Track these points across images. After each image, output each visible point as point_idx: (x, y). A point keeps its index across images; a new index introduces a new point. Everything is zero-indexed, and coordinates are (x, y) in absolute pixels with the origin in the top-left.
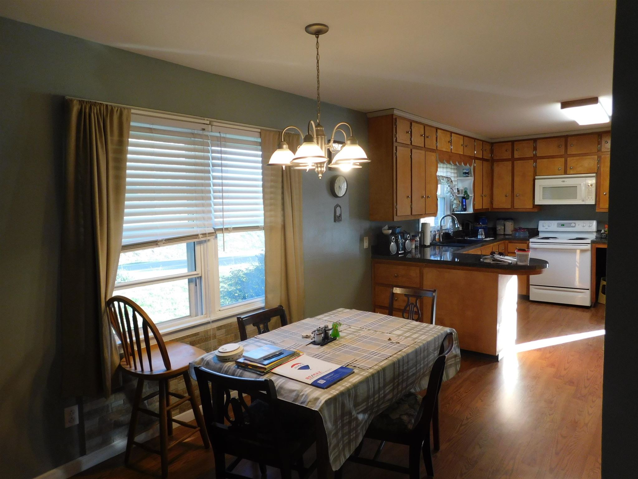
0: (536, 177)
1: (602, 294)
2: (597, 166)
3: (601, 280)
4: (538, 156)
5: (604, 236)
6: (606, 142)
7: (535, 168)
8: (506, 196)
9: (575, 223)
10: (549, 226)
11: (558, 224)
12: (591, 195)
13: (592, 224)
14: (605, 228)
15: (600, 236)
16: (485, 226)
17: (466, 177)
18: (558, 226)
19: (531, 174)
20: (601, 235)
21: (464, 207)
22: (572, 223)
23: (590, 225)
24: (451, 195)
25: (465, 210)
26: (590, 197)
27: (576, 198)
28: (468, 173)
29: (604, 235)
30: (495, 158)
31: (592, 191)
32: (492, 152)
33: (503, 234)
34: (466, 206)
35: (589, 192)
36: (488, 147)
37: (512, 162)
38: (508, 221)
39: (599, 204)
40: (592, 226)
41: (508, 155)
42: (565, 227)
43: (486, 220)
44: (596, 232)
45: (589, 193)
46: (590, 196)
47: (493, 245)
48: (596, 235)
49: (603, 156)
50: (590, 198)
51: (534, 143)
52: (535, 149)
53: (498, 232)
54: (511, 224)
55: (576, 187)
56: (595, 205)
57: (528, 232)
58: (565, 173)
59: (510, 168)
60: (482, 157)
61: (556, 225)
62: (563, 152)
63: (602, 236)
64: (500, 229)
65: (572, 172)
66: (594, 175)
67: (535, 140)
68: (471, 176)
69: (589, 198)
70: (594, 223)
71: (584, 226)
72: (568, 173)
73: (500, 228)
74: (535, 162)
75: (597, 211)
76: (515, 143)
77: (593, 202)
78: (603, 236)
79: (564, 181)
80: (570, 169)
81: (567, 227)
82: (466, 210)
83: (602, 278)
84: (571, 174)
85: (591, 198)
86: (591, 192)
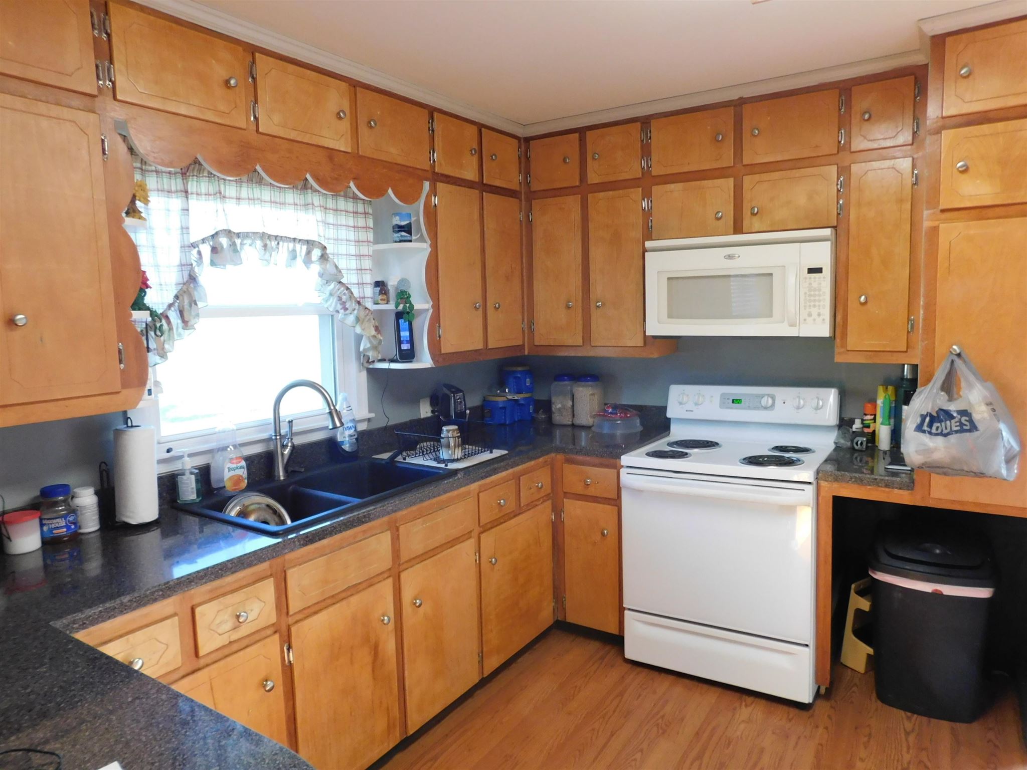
0: (648, 244)
1: (854, 638)
2: (838, 203)
3: (852, 592)
4: (654, 173)
5: (862, 444)
6: (867, 116)
7: (647, 214)
8: (568, 307)
9: (773, 398)
10: (696, 404)
11: (724, 397)
12: (817, 303)
13: (825, 401)
14: (866, 415)
15: (849, 444)
16: (525, 399)
17: (401, 241)
18: (723, 405)
19: (637, 233)
20: (852, 441)
21: (405, 347)
22: (762, 396)
23: (818, 403)
24: (339, 307)
25: (408, 356)
26: (814, 311)
27: (771, 316)
28: (407, 229)
29: (860, 439)
30: (535, 187)
31: (820, 290)
32: (525, 163)
33: (570, 423)
34: (411, 341)
35: (812, 293)
36: (511, 151)
37: (582, 198)
38: (583, 383)
39: (844, 335)
40: (822, 406)
41: (568, 176)
42: (745, 409)
43: (528, 380)
44: (838, 426)
45: (812, 298)
46: (814, 306)
47: (480, 486)
48: (837, 438)
49: (855, 168)
50: (815, 315)
51: (642, 129)
52: (646, 152)
53: (557, 418)
54: (593, 395)
55: (771, 274)
56: (833, 338)
57: (638, 421)
58: (738, 229)
59: (576, 215)
60: (477, 180)
61: (717, 400)
62: (727, 160)
63: (855, 445)
64: (559, 409)
65: (757, 225)
66: (827, 232)
67: (645, 122)
68: (421, 239)
69: (810, 315)
70: (831, 396)
71: (798, 408)
72: (744, 230)
73: (559, 406)
74: (647, 195)
75: (838, 359)
76: (589, 134)
77: (824, 331)
78: (857, 444)
79: (730, 257)
80: (753, 214)
81: (749, 408)
82: (413, 357)
83: (853, 586)
84: (754, 231)
85: (819, 315)
86: (817, 293)
